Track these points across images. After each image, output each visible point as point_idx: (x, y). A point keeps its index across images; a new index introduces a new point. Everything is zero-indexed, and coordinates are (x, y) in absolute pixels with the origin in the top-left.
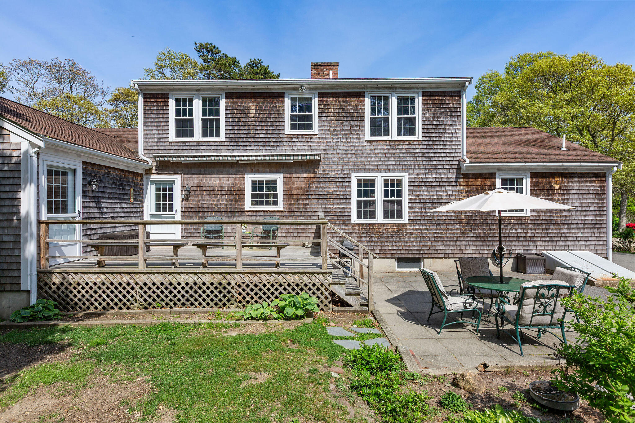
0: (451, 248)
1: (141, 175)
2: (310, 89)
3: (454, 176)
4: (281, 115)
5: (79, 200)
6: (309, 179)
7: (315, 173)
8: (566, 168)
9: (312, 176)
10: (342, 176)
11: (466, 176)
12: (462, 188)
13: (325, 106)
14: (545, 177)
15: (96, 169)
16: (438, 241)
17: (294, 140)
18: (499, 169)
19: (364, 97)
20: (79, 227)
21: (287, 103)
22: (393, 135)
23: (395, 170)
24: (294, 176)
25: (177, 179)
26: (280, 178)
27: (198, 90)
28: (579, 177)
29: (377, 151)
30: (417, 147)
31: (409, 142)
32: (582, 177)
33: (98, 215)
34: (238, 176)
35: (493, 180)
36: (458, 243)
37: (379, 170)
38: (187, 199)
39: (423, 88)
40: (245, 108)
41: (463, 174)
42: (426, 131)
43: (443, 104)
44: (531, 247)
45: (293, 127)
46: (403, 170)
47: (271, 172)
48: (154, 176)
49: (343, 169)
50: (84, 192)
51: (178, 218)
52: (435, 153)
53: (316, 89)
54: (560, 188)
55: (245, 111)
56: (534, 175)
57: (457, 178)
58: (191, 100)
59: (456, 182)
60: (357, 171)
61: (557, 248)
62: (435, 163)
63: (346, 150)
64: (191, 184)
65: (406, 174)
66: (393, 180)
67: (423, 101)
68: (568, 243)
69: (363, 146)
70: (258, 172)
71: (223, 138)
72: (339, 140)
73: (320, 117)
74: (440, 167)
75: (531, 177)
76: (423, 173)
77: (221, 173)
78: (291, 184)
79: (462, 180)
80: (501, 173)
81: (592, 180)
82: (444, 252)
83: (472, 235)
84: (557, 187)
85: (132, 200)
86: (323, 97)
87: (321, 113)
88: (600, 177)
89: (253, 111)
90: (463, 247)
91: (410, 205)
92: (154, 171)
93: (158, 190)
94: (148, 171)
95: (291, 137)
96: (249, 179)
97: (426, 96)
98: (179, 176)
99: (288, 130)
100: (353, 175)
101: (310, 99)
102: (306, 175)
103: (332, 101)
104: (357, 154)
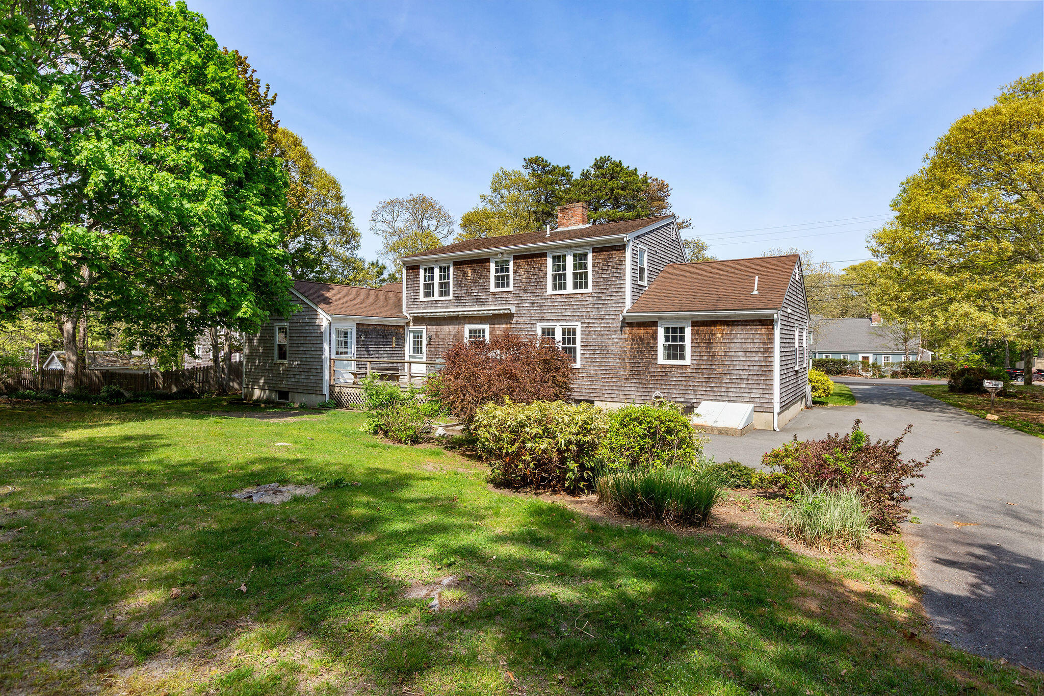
0: (617, 392)
1: (403, 327)
2: (508, 254)
3: (620, 324)
4: (488, 277)
5: (354, 347)
6: (507, 328)
7: (510, 323)
8: (728, 316)
9: (509, 326)
10: (530, 326)
11: (630, 325)
12: (626, 336)
13: (518, 267)
14: (707, 326)
15: (365, 327)
16: (605, 386)
17: (497, 296)
18: (660, 318)
19: (546, 257)
20: (354, 363)
21: (493, 266)
22: (570, 289)
23: (569, 320)
24: (496, 326)
25: (424, 328)
26: (487, 327)
27: (436, 261)
28: (743, 325)
29: (556, 304)
30: (588, 299)
31: (582, 294)
32: (746, 326)
33: (366, 356)
34: (460, 327)
35: (654, 328)
36: (622, 388)
37: (557, 321)
38: (430, 345)
39: (593, 245)
40: (465, 273)
41: (627, 323)
42: (596, 284)
43: (610, 258)
44: (692, 396)
45: (497, 286)
46: (577, 320)
47: (481, 323)
48: (412, 327)
49: (530, 320)
50: (357, 342)
51: (424, 360)
52: (603, 304)
53: (512, 253)
54: (722, 337)
55: (465, 275)
56: (695, 324)
57: (622, 327)
58: (433, 269)
59: (621, 330)
60: (540, 321)
61: (718, 398)
62: (603, 313)
63: (533, 303)
64: (432, 333)
65: (579, 324)
66: (569, 329)
67: (593, 256)
68: (730, 394)
69: (545, 299)
70: (472, 323)
71: (451, 297)
72: (529, 295)
73: (514, 276)
74: (607, 317)
75: (692, 326)
76: (593, 323)
77: (450, 324)
78: (494, 333)
79: (627, 329)
80: (663, 322)
81: (757, 327)
82: (610, 396)
83: (635, 381)
84: (719, 335)
85: (394, 345)
86: (517, 259)
87: (516, 272)
88: (767, 325)
89: (470, 275)
90: (627, 393)
91: (582, 352)
92: (411, 324)
93: (414, 337)
94: (408, 324)
95: (494, 294)
96: (467, 328)
97: (596, 252)
98: (425, 327)
99: (493, 288)
100: (538, 324)
101: (508, 261)
102: (504, 326)
103: (522, 261)
104: (541, 306)
